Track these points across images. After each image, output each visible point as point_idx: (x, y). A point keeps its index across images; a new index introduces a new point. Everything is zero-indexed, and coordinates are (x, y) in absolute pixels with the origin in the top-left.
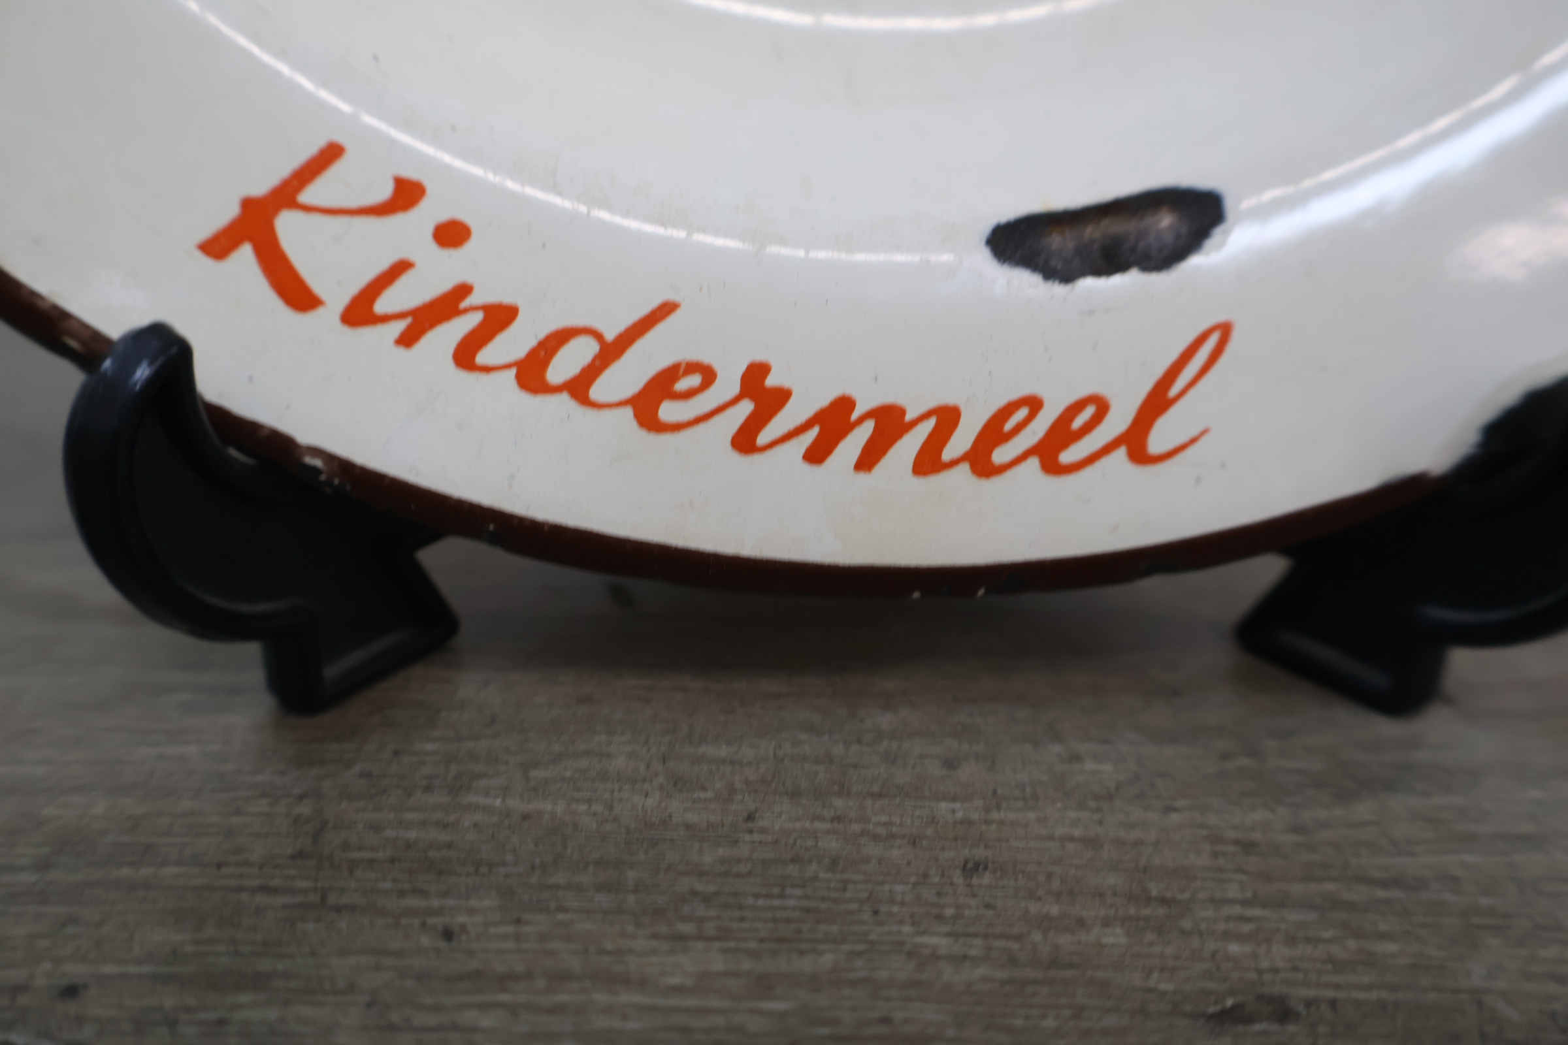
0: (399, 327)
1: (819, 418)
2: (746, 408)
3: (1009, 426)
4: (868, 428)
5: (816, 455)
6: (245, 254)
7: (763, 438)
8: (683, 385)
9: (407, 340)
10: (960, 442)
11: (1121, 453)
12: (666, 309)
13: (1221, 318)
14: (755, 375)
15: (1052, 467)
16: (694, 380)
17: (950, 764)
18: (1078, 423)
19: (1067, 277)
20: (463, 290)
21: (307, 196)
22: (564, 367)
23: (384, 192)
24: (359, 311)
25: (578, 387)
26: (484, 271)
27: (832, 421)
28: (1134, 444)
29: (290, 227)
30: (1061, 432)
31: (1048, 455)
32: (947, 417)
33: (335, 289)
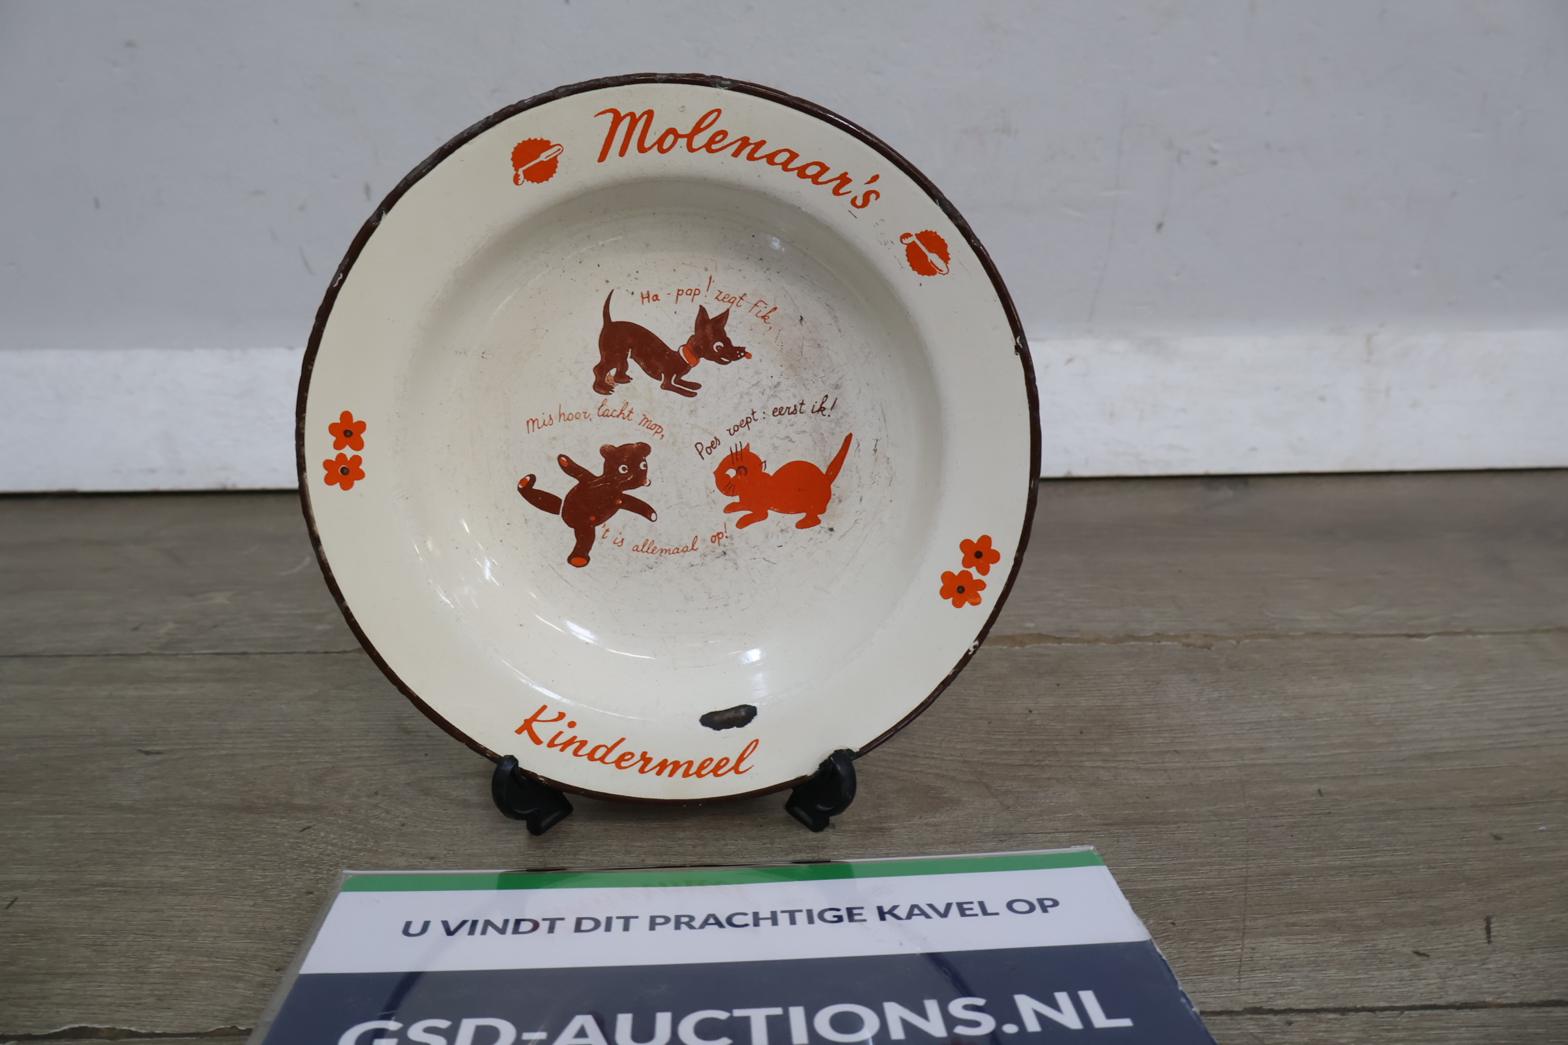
0: (561, 747)
1: (659, 765)
2: (642, 762)
3: (705, 765)
4: (671, 766)
5: (659, 773)
6: (526, 731)
7: (646, 770)
8: (627, 758)
9: (562, 750)
10: (694, 769)
11: (733, 771)
12: (623, 740)
13: (756, 739)
15: (716, 775)
16: (629, 756)
17: (694, 847)
18: (722, 764)
19: (719, 729)
20: (575, 737)
21: (539, 718)
22: (598, 754)
23: (556, 716)
24: (551, 744)
25: (602, 759)
26: (580, 733)
27: (663, 765)
28: (736, 769)
29: (535, 725)
30: (718, 767)
31: (715, 772)
32: (690, 763)
33: (546, 739)
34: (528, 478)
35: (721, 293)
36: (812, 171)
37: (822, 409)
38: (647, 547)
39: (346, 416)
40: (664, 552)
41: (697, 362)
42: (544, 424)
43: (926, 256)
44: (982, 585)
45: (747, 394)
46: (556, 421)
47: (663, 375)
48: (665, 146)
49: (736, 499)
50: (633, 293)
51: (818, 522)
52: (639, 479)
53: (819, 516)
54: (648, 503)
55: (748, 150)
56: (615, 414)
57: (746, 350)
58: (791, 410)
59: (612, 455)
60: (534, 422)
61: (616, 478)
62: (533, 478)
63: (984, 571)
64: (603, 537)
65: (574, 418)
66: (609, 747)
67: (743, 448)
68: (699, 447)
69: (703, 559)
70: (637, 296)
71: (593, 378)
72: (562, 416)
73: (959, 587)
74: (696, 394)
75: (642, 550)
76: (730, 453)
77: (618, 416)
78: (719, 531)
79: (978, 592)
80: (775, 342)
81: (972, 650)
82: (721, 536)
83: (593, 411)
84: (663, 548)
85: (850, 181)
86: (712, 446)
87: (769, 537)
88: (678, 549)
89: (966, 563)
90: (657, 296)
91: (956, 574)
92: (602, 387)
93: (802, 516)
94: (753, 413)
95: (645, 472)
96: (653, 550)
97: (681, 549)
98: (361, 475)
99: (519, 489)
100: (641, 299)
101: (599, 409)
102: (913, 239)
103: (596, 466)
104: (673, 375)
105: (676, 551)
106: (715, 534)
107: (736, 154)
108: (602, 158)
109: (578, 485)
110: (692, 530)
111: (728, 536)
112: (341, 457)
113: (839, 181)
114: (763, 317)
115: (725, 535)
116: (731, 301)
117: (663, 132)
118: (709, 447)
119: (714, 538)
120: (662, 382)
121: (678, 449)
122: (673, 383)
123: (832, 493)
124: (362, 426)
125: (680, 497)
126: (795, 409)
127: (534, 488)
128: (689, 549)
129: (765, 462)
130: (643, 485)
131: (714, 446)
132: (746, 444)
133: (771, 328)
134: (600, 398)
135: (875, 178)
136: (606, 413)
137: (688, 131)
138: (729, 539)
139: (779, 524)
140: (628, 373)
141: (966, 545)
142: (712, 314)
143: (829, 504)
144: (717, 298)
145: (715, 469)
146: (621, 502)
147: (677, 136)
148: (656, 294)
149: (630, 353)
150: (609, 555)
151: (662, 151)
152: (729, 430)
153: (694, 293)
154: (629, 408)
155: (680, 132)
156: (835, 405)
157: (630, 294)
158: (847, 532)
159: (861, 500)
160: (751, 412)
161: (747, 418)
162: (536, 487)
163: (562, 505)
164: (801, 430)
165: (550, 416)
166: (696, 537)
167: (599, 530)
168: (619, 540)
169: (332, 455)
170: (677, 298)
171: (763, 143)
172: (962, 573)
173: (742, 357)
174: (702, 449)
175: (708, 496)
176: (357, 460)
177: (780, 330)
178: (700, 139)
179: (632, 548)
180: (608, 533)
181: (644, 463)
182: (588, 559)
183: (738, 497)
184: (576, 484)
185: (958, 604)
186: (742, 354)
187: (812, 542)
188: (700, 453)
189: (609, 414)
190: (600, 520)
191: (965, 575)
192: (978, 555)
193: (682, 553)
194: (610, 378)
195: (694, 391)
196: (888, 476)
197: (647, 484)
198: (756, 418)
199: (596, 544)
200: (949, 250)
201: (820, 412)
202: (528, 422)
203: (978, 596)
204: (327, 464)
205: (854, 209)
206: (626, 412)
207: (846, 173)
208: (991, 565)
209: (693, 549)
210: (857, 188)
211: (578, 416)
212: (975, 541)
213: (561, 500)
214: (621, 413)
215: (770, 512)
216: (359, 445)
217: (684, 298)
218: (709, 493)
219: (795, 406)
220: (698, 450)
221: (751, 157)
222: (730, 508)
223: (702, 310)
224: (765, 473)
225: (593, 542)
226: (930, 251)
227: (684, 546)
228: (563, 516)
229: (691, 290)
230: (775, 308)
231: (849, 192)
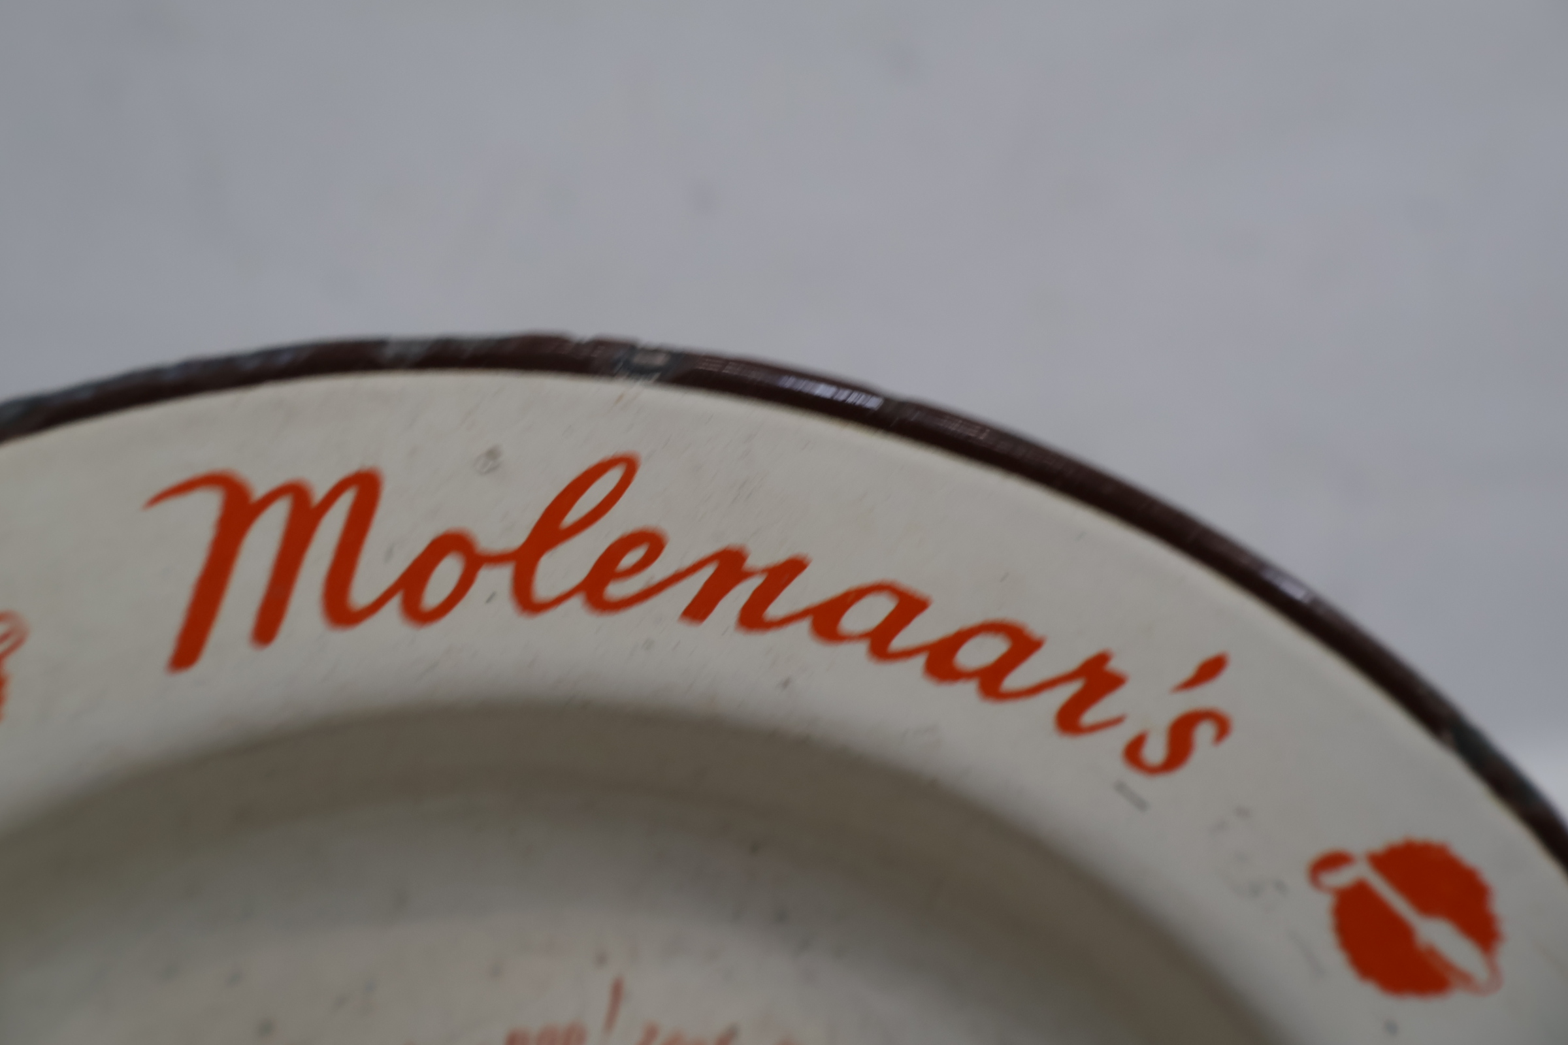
35: (655, 1031)
55: (741, 594)
85: (1114, 682)
107: (698, 610)
117: (418, 546)
135: (1211, 669)
137: (516, 538)
147: (475, 561)
151: (417, 614)
153: (563, 1040)
171: (792, 568)
178: (562, 567)
200: (1495, 905)
205: (1136, 781)
210: (1145, 705)
229: (555, 1032)
231: (1116, 721)
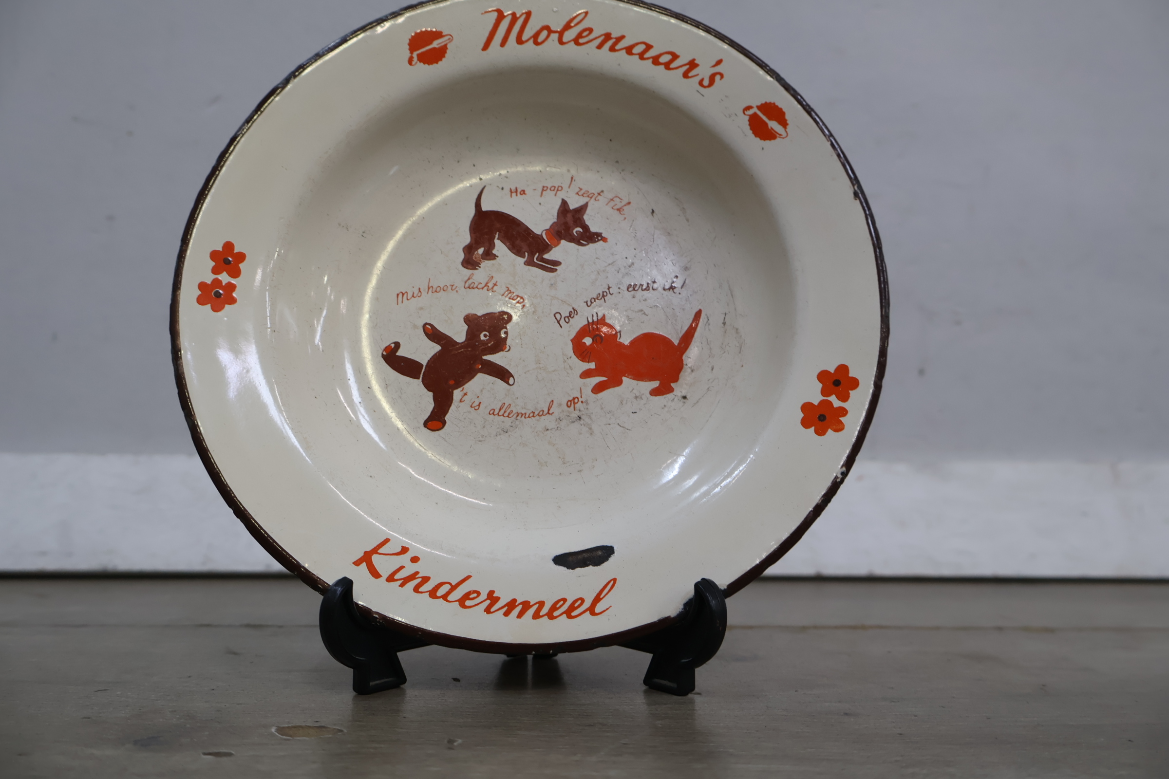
0: (400, 582)
1: (507, 605)
2: (488, 602)
3: (558, 606)
4: (521, 606)
5: (506, 614)
6: (364, 564)
7: (492, 610)
8: (472, 596)
9: (402, 585)
10: (545, 610)
12: (469, 577)
13: (613, 577)
14: (491, 593)
15: (570, 617)
16: (475, 595)
18: (576, 605)
19: (573, 568)
20: (417, 573)
21: (380, 551)
22: (441, 592)
23: (399, 549)
24: (391, 579)
25: (445, 597)
26: (422, 568)
27: (511, 605)
28: (592, 610)
29: (375, 558)
30: (572, 608)
31: (569, 614)
32: (541, 604)
33: (385, 573)
34: (393, 345)
35: (581, 189)
36: (665, 59)
37: (672, 288)
38: (503, 411)
39: (229, 246)
40: (520, 415)
41: (558, 243)
42: (413, 296)
43: (766, 124)
44: (844, 412)
45: (604, 271)
46: (424, 293)
47: (526, 254)
48: (540, 40)
49: (592, 366)
50: (503, 189)
51: (671, 390)
52: (499, 345)
53: (672, 385)
54: (507, 367)
55: (610, 43)
56: (480, 286)
57: (603, 235)
58: (644, 287)
59: (473, 323)
60: (403, 294)
61: (477, 344)
62: (397, 345)
63: (844, 398)
64: (461, 401)
65: (442, 290)
66: (453, 584)
67: (599, 318)
68: (558, 316)
69: (559, 423)
70: (507, 190)
71: (462, 256)
72: (431, 289)
73: (819, 417)
74: (556, 270)
75: (498, 414)
76: (586, 323)
77: (483, 288)
78: (575, 396)
79: (840, 418)
80: (629, 230)
81: (840, 476)
82: (576, 400)
83: (460, 284)
84: (519, 412)
85: (697, 65)
86: (570, 316)
87: (624, 402)
88: (534, 413)
89: (824, 392)
90: (524, 191)
91: (816, 403)
92: (470, 263)
93: (656, 384)
94: (609, 288)
95: (506, 338)
96: (509, 414)
97: (536, 413)
98: (233, 301)
99: (383, 356)
100: (510, 193)
101: (466, 282)
102: (755, 110)
103: (459, 333)
104: (536, 254)
105: (532, 415)
106: (571, 398)
107: (599, 47)
108: (486, 47)
109: (440, 350)
110: (548, 394)
111: (584, 401)
112: (217, 282)
113: (687, 67)
114: (618, 210)
115: (580, 400)
116: (590, 196)
117: (538, 28)
118: (568, 317)
119: (569, 403)
120: (525, 259)
121: (538, 318)
122: (535, 260)
123: (684, 363)
124: (241, 257)
125: (538, 362)
126: (648, 286)
127: (397, 354)
128: (545, 413)
129: (620, 332)
130: (503, 351)
131: (572, 316)
132: (602, 316)
133: (625, 218)
134: (467, 272)
135: (719, 62)
136: (472, 286)
137: (560, 28)
138: (584, 404)
139: (634, 391)
140: (494, 252)
141: (823, 376)
142: (572, 206)
143: (682, 374)
144: (577, 193)
145: (572, 336)
146: (480, 367)
147: (550, 32)
148: (523, 189)
149: (497, 236)
150: (465, 419)
151: (536, 43)
152: (587, 302)
153: (557, 189)
154: (493, 281)
155: (553, 28)
156: (685, 285)
157: (501, 190)
158: (699, 399)
159: (712, 370)
160: (607, 287)
161: (603, 292)
162: (399, 353)
163: (423, 370)
164: (654, 304)
165: (419, 289)
166: (553, 401)
167: (457, 394)
168: (477, 403)
169: (209, 278)
170: (542, 193)
171: (623, 37)
172: (822, 402)
173: (599, 240)
174: (561, 318)
175: (565, 361)
176: (231, 287)
177: (633, 221)
178: (569, 35)
179: (488, 411)
180: (466, 396)
181: (505, 330)
182: (444, 423)
183: (593, 364)
184: (438, 350)
185: (820, 432)
186: (600, 238)
187: (666, 409)
188: (558, 322)
189: (475, 286)
190: (459, 384)
191: (826, 404)
192: (837, 383)
193: (537, 417)
194: (477, 256)
195: (555, 267)
196: (738, 345)
197: (507, 349)
198: (611, 292)
199: (453, 408)
200: (787, 117)
201: (671, 290)
202: (398, 295)
203: (841, 422)
204: (202, 286)
205: (701, 89)
206: (491, 285)
207: (694, 60)
208: (850, 392)
209: (548, 413)
210: (704, 71)
211: (445, 288)
212: (832, 371)
213: (422, 365)
214: (486, 285)
215: (624, 379)
216: (236, 273)
217: (549, 194)
218: (566, 359)
219: (648, 284)
220: (556, 319)
221: (612, 49)
222: (586, 374)
223: (564, 203)
224: (620, 342)
225: (450, 406)
226: (770, 119)
227: (540, 410)
228: (422, 381)
229: (555, 187)
230: (629, 203)
231: (698, 75)
